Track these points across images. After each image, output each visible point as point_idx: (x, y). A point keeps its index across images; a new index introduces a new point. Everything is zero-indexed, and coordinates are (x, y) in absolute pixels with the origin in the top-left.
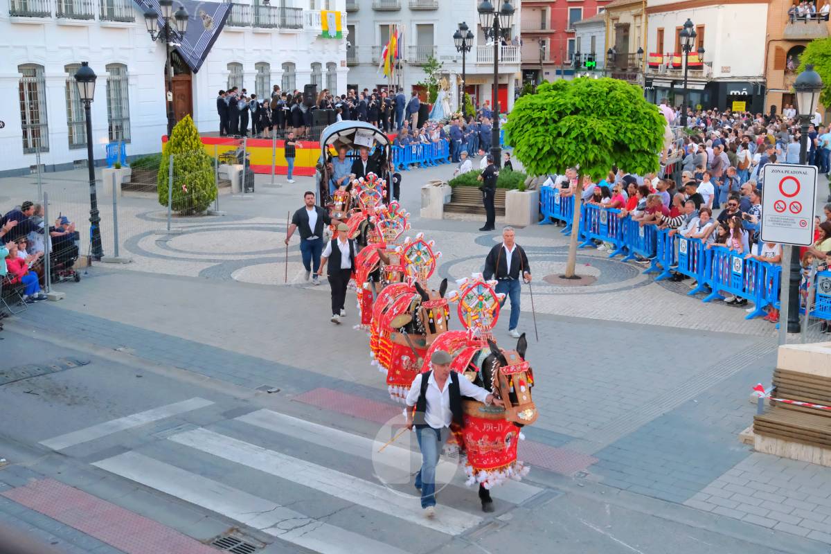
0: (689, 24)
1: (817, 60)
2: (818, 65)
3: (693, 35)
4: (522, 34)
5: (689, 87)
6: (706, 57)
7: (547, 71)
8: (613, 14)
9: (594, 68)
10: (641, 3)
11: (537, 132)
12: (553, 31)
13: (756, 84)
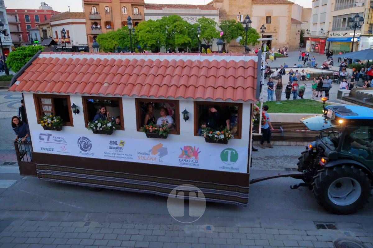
0: (64, 30)
1: (101, 40)
2: (101, 41)
3: (66, 33)
4: (11, 33)
5: (67, 48)
6: (71, 39)
7: (23, 44)
8: (41, 27)
9: (38, 43)
10: (49, 24)
11: (18, 62)
12: (22, 32)
13: (86, 47)
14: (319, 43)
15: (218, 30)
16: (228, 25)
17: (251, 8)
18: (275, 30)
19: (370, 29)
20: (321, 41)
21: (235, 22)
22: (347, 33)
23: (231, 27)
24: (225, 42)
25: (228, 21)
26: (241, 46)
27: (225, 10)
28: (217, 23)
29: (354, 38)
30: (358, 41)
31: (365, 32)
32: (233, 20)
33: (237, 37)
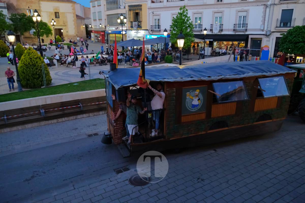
14: (101, 35)
15: (8, 23)
16: (19, 18)
17: (39, 4)
18: (64, 23)
19: (132, 25)
20: (102, 33)
21: (25, 15)
22: (118, 28)
23: (22, 20)
24: (19, 34)
25: (18, 14)
26: (36, 38)
27: (12, 3)
28: (6, 16)
29: (122, 31)
30: (126, 33)
31: (129, 27)
32: (23, 13)
33: (31, 30)
